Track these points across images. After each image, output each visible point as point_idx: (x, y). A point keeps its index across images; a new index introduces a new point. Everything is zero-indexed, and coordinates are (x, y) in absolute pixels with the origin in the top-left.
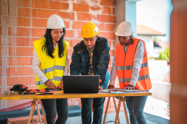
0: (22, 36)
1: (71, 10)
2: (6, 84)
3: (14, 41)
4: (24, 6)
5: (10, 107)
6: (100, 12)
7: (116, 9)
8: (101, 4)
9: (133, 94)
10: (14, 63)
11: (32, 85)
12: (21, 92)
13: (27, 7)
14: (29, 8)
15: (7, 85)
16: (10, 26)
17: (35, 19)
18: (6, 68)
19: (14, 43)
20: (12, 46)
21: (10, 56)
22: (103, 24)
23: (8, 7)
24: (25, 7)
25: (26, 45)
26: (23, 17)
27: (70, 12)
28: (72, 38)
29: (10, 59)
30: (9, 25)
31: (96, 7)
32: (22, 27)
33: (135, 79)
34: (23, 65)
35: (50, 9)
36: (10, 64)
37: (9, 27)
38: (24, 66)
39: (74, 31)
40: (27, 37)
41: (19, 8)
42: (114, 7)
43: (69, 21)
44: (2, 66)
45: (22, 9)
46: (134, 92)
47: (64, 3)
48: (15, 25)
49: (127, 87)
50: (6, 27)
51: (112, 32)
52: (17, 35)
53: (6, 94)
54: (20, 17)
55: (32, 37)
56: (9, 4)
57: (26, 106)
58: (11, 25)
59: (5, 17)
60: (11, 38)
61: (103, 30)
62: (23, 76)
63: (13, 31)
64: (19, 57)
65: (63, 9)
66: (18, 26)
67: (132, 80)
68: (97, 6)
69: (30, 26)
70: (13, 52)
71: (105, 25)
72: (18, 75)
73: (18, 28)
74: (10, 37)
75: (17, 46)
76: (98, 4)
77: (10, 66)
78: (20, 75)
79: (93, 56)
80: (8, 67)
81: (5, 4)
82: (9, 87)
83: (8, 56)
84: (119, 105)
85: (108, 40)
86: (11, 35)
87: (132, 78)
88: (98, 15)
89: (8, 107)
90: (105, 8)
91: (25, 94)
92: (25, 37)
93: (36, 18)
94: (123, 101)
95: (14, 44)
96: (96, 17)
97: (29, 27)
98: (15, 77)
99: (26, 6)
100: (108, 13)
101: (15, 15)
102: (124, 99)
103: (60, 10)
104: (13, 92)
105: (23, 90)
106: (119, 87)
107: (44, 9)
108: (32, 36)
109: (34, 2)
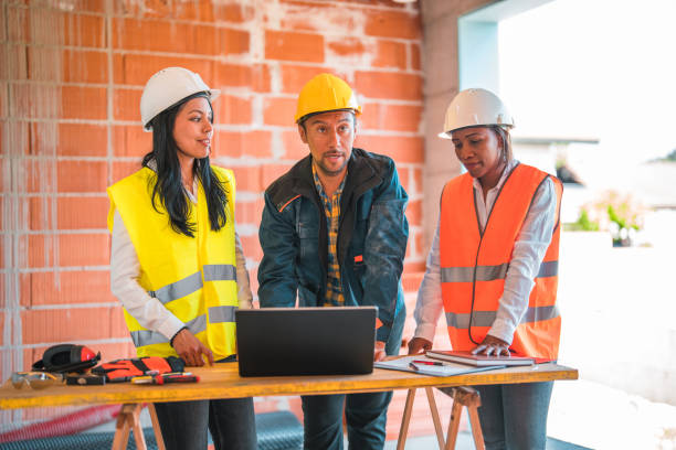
0: (77, 154)
1: (256, 56)
2: (19, 337)
3: (49, 175)
4: (83, 45)
5: (35, 421)
6: (365, 63)
7: (422, 49)
8: (370, 31)
9: (505, 375)
10: (47, 257)
11: (117, 337)
12: (74, 375)
13: (94, 49)
14: (102, 50)
15: (25, 342)
16: (33, 120)
17: (125, 91)
18: (21, 275)
19: (50, 183)
20: (41, 195)
21: (32, 233)
22: (377, 106)
23: (27, 49)
24: (89, 49)
25: (92, 190)
26: (82, 85)
27: (256, 65)
28: (265, 161)
29: (35, 243)
30: (30, 116)
31: (348, 43)
32: (77, 121)
33: (514, 314)
34: (83, 263)
35: (179, 55)
36: (36, 261)
37: (30, 124)
38: (87, 268)
39: (269, 134)
40: (97, 159)
41: (67, 52)
42: (418, 42)
43: (252, 98)
44: (5, 271)
45: (76, 54)
46: (508, 366)
47: (232, 32)
48: (51, 116)
49: (480, 349)
50: (20, 123)
51: (409, 134)
52: (58, 153)
53: (18, 386)
54: (71, 84)
55: (116, 159)
56: (28, 39)
57: (96, 417)
58: (36, 116)
59: (14, 85)
60: (37, 164)
61: (377, 128)
62: (82, 306)
63: (44, 140)
64: (66, 235)
65: (226, 54)
66: (65, 117)
67: (502, 318)
68: (352, 39)
69: (106, 118)
70: (44, 215)
71: (383, 111)
72: (65, 302)
73: (62, 126)
74: (34, 158)
75: (62, 195)
76: (359, 32)
77: (36, 270)
78: (71, 302)
79: (341, 219)
80: (27, 271)
81: (14, 39)
82: (29, 346)
83: (26, 230)
84: (454, 418)
85: (398, 165)
86: (36, 154)
87: (500, 313)
88: (358, 74)
89: (27, 423)
90: (383, 46)
91: (90, 382)
92: (90, 159)
93: (128, 87)
94: (468, 406)
95: (48, 188)
96: (351, 79)
97: (101, 123)
98: (53, 311)
99: (90, 45)
100: (393, 65)
101: (52, 77)
102: (473, 396)
103: (216, 58)
104: (44, 374)
105: (82, 367)
106: (451, 349)
107: (157, 54)
108: (117, 154)
109: (119, 30)
